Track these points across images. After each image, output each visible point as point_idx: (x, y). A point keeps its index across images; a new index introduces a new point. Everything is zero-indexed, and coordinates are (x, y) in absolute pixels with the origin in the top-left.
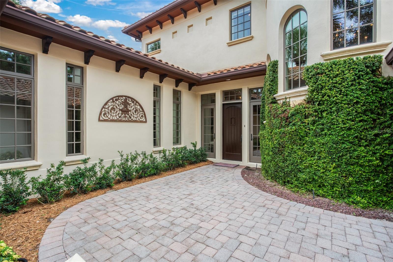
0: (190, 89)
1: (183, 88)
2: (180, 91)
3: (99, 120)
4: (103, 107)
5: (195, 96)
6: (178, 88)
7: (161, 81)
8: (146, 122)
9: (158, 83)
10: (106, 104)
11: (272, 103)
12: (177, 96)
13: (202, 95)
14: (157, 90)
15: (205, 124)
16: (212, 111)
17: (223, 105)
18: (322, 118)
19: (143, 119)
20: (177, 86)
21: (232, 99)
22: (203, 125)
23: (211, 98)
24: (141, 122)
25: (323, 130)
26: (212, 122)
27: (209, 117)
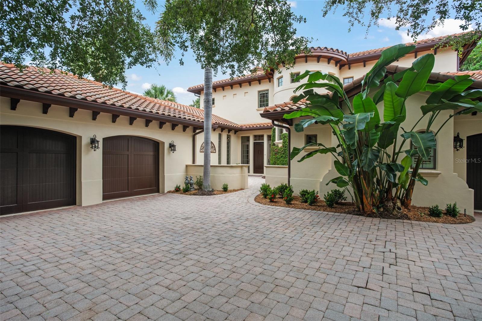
0: (235, 134)
1: (232, 134)
2: (230, 135)
3: (200, 152)
4: (201, 146)
5: (238, 137)
6: (229, 134)
7: (222, 131)
8: (216, 152)
9: (220, 132)
10: (202, 145)
11: (273, 145)
12: (229, 137)
13: (242, 137)
14: (220, 135)
15: (243, 154)
16: (248, 146)
17: (254, 143)
18: (286, 152)
19: (215, 151)
20: (229, 133)
21: (259, 140)
22: (242, 154)
23: (248, 138)
24: (214, 152)
25: (286, 156)
26: (248, 152)
27: (245, 149)
